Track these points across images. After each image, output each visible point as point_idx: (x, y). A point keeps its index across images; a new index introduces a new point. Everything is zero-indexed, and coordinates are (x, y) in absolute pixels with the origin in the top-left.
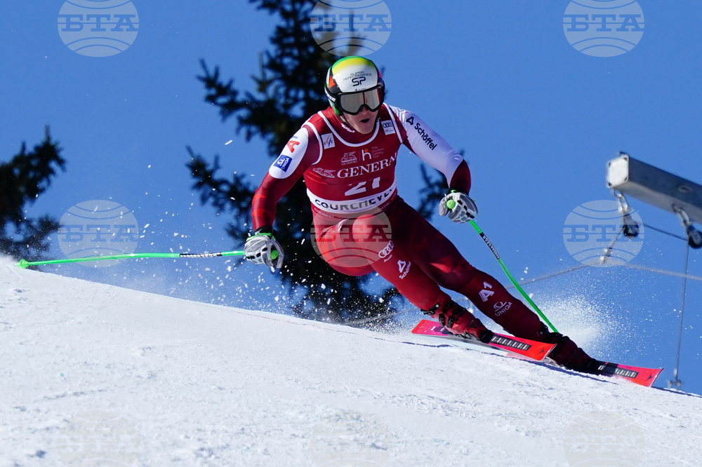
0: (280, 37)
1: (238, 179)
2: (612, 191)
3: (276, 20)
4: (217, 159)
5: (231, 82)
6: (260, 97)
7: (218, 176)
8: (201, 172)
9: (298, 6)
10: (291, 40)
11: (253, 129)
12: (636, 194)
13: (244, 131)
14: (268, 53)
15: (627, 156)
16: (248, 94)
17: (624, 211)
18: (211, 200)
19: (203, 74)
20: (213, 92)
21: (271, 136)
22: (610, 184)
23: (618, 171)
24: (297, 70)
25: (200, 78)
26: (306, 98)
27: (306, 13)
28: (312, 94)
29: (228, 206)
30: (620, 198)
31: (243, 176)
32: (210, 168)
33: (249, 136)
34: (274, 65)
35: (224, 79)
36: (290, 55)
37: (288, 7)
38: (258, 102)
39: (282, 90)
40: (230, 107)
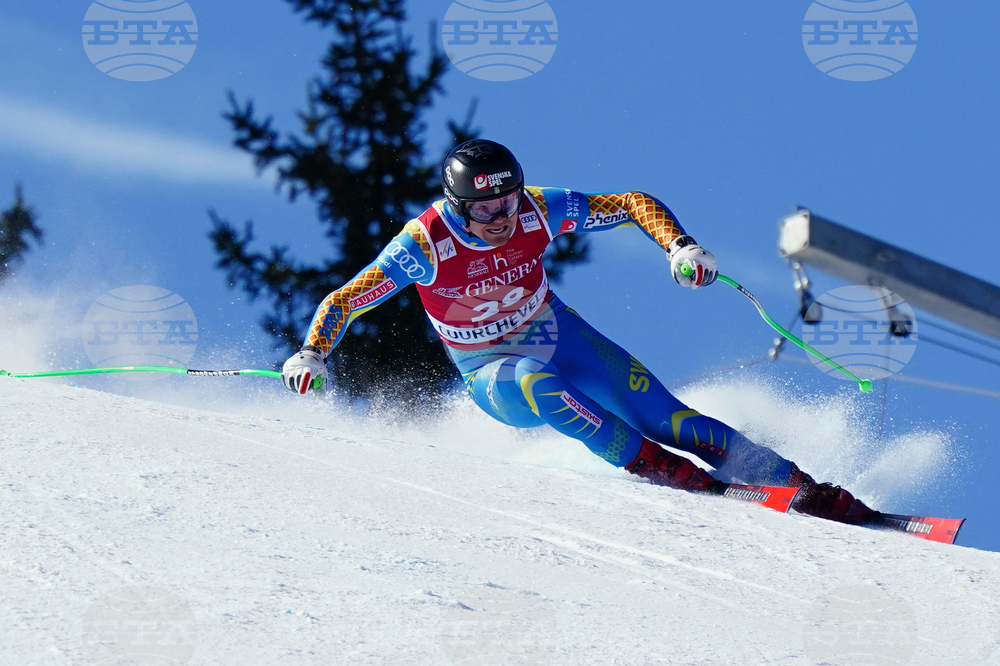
0: (336, 57)
1: (278, 254)
2: (787, 261)
3: (330, 35)
4: (249, 227)
5: (268, 121)
6: (308, 141)
7: (250, 249)
8: (228, 244)
9: (360, 16)
10: (351, 62)
11: (300, 184)
12: (820, 265)
13: (286, 187)
14: (318, 81)
15: (807, 213)
16: (293, 138)
17: (802, 286)
18: (241, 283)
19: (230, 110)
20: (244, 134)
21: (322, 194)
22: (784, 252)
23: (795, 233)
24: (358, 104)
25: (227, 117)
26: (372, 142)
27: (371, 25)
28: (379, 137)
29: (264, 291)
30: (798, 271)
31: (285, 249)
32: (241, 237)
33: (294, 194)
34: (328, 96)
35: (259, 117)
36: (350, 83)
37: (347, 18)
38: (305, 149)
39: (338, 131)
40: (268, 155)
